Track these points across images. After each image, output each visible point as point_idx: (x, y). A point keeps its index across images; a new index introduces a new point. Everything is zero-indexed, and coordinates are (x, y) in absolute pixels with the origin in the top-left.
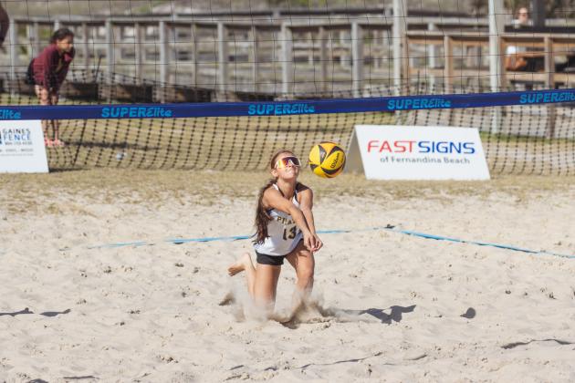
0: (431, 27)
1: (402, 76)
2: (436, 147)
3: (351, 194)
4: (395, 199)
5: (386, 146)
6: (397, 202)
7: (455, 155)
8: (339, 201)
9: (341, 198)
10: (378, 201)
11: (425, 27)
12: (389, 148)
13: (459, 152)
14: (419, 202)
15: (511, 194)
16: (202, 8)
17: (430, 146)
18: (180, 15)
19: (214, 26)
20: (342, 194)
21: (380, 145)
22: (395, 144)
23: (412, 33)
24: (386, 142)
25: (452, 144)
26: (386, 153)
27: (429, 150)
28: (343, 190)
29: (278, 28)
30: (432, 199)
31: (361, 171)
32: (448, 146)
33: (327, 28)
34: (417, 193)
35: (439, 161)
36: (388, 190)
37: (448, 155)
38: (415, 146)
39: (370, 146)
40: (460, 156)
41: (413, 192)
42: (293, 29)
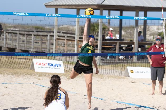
0: (66, 37)
1: (55, 48)
2: (52, 65)
3: (28, 75)
4: (39, 76)
5: (40, 64)
6: (39, 77)
7: (56, 67)
8: (25, 76)
9: (25, 75)
10: (35, 77)
11: (64, 37)
12: (41, 65)
13: (58, 66)
14: (44, 77)
15: (67, 77)
16: (20, 29)
17: (51, 64)
18: (12, 30)
19: (17, 33)
20: (26, 75)
21: (39, 63)
22: (42, 64)
23: (58, 38)
24: (40, 63)
25: (56, 64)
26: (40, 66)
27: (50, 65)
28: (27, 73)
29: (31, 35)
30: (47, 77)
31: (34, 70)
32: (55, 65)
33: (42, 35)
34: (44, 75)
35: (53, 68)
36: (37, 74)
37: (55, 67)
38: (47, 64)
39: (36, 64)
40: (58, 67)
41: (43, 75)
42: (35, 35)
